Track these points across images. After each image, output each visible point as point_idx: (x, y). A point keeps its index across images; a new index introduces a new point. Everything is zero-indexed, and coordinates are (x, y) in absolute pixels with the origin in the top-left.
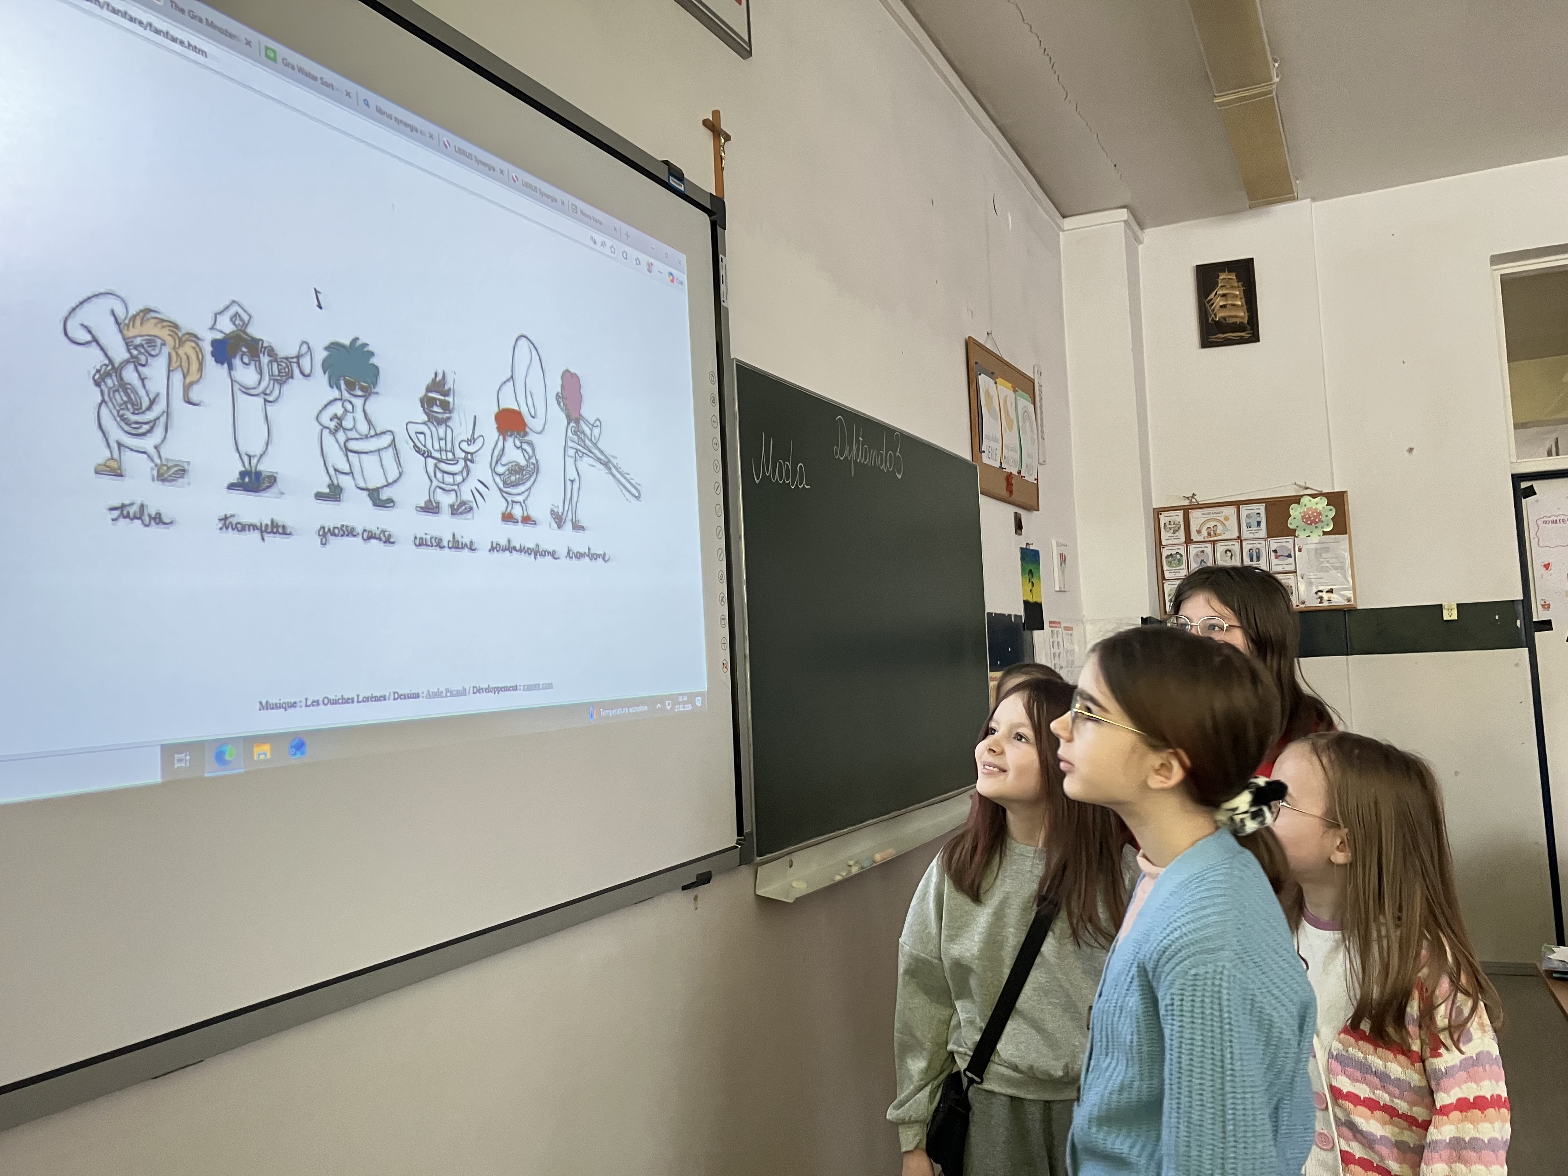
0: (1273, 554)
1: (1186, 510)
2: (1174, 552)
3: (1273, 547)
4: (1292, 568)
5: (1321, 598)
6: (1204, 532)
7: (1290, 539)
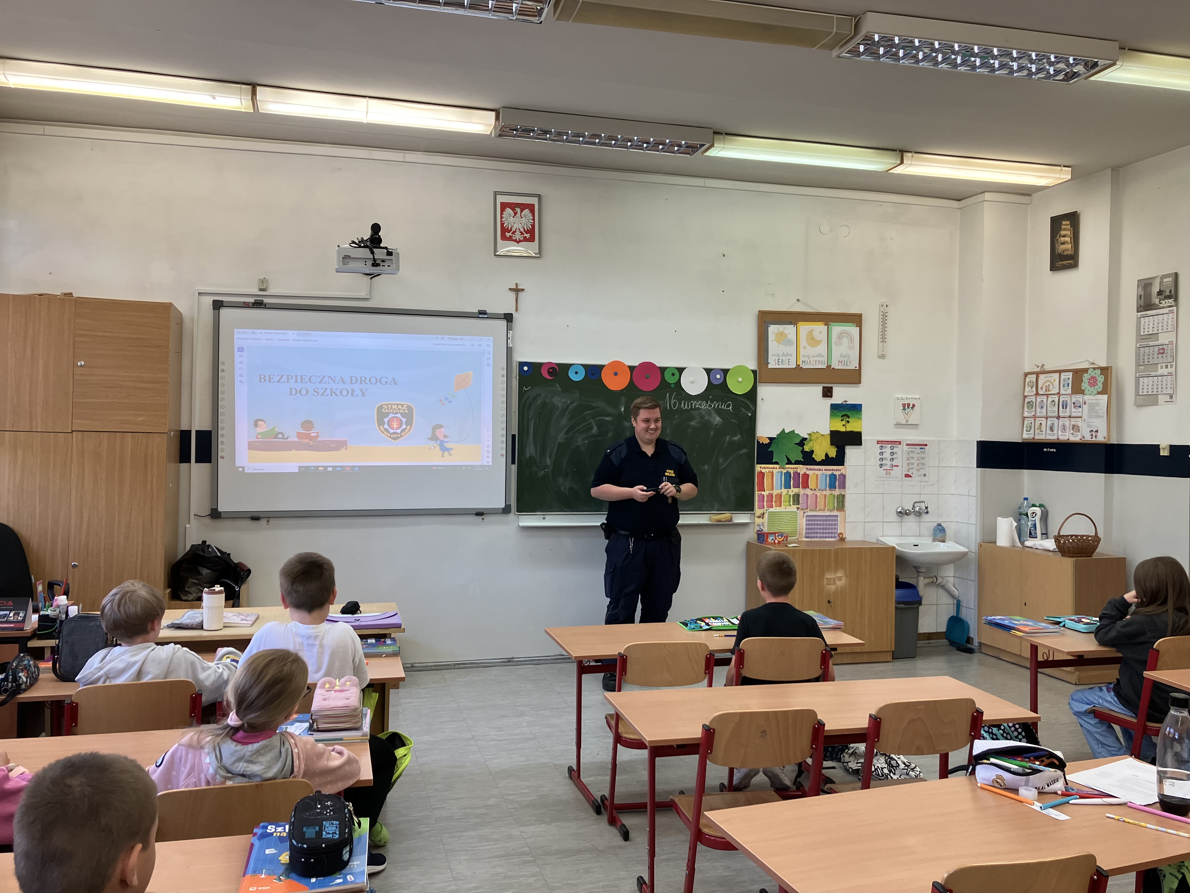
0: (1073, 405)
1: (1037, 374)
2: (1030, 400)
3: (1073, 401)
4: (1079, 415)
5: (1092, 435)
6: (1044, 389)
7: (1081, 396)
